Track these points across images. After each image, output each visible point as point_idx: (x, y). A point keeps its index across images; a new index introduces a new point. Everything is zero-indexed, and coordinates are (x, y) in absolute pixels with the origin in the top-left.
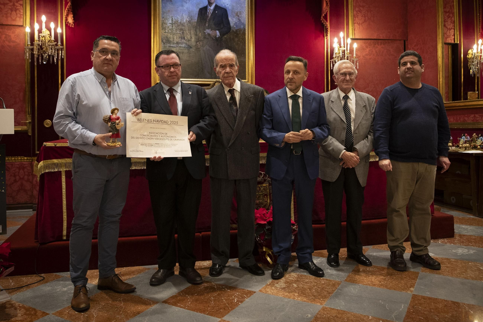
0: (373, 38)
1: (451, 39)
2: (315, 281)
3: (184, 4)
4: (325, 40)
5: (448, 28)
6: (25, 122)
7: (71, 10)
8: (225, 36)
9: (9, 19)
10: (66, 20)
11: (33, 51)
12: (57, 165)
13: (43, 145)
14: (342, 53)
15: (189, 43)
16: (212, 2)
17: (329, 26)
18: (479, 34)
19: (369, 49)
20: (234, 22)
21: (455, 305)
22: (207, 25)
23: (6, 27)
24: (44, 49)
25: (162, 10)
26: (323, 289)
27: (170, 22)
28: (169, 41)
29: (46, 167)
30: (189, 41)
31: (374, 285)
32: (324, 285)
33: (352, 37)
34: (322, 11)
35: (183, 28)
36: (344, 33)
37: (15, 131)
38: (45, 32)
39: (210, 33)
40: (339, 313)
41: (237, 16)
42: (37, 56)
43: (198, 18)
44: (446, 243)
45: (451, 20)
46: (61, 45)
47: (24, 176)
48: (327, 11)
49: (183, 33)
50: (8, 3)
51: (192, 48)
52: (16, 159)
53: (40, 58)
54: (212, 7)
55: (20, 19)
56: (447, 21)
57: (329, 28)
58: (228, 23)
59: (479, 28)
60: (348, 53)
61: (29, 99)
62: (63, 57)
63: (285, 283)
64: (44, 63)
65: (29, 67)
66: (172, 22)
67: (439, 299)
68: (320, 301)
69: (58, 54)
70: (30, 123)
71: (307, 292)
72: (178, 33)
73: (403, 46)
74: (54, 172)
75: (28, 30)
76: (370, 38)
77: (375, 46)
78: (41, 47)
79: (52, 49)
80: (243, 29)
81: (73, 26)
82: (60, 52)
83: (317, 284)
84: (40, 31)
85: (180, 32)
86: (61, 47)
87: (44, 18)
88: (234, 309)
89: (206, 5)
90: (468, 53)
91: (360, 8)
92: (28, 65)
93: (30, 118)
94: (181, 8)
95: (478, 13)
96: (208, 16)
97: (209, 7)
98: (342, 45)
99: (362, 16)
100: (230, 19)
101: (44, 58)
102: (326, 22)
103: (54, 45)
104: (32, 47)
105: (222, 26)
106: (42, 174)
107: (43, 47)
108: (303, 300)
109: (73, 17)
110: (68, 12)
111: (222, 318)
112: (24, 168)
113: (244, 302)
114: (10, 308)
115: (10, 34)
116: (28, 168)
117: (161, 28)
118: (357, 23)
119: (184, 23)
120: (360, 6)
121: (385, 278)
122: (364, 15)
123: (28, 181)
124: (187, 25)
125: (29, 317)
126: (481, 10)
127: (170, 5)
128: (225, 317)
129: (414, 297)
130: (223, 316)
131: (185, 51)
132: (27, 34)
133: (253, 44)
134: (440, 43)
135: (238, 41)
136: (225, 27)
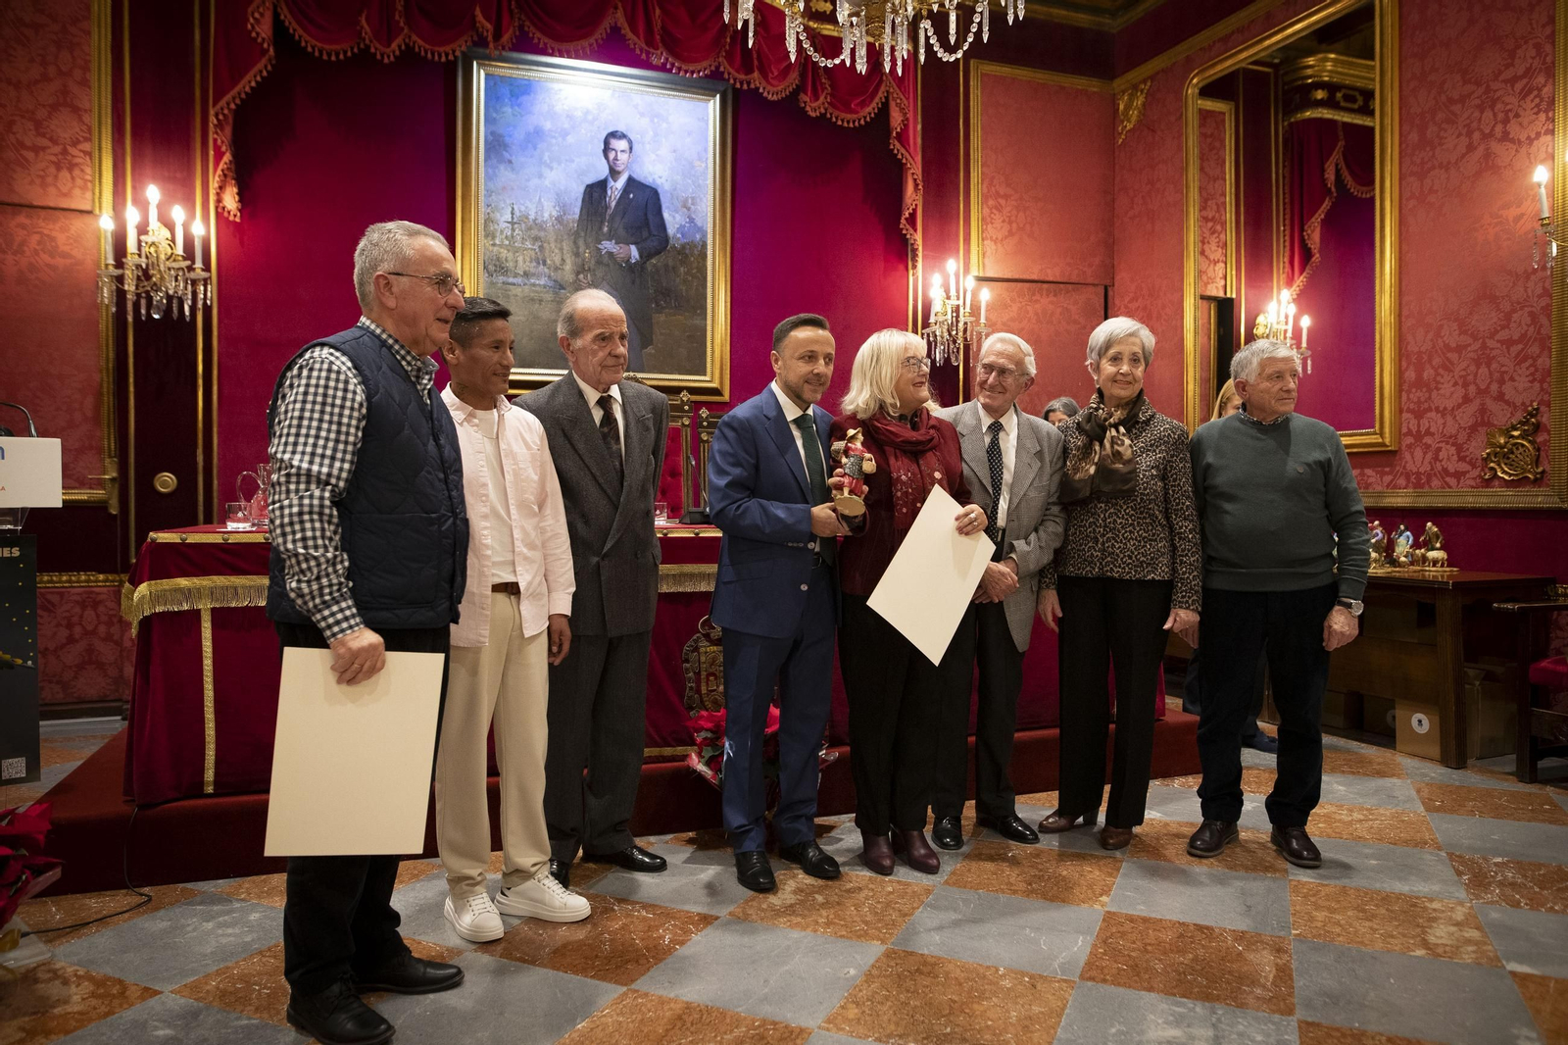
0: (1028, 278)
1: (1217, 287)
2: (870, 886)
3: (546, 171)
4: (911, 278)
5: (1210, 260)
6: (97, 476)
7: (231, 174)
8: (654, 261)
9: (52, 190)
10: (219, 201)
11: (122, 284)
12: (188, 594)
13: (149, 540)
14: (952, 312)
15: (558, 276)
16: (620, 169)
17: (920, 242)
18: (1283, 277)
19: (1019, 305)
20: (677, 223)
21: (1203, 932)
22: (606, 229)
23: (43, 213)
24: (154, 279)
25: (486, 185)
26: (888, 905)
27: (508, 217)
28: (503, 268)
29: (155, 598)
30: (556, 269)
31: (1015, 892)
32: (892, 896)
33: (976, 274)
34: (904, 205)
35: (542, 234)
36: (958, 263)
37: (64, 501)
38: (156, 233)
39: (615, 250)
41: (685, 209)
42: (135, 297)
43: (582, 209)
45: (1217, 239)
46: (203, 270)
47: (96, 626)
48: (916, 205)
49: (541, 248)
50: (49, 147)
51: (564, 289)
52: (73, 578)
53: (143, 302)
54: (620, 183)
55: (83, 194)
56: (1208, 242)
57: (920, 248)
58: (662, 226)
60: (967, 314)
61: (112, 416)
62: (208, 302)
63: (796, 893)
64: (156, 316)
65: (110, 326)
66: (512, 218)
68: (881, 935)
69: (195, 294)
70: (113, 480)
71: (848, 913)
72: (529, 249)
73: (1102, 301)
74: (179, 612)
75: (106, 223)
76: (1021, 277)
77: (1034, 298)
78: (145, 274)
79: (176, 280)
80: (701, 243)
81: (238, 220)
82: (202, 288)
84: (143, 230)
85: (534, 245)
86: (205, 275)
87: (153, 193)
88: (661, 960)
89: (603, 178)
90: (1257, 322)
91: (1000, 200)
92: (107, 321)
93: (115, 466)
94: (535, 181)
95: (1281, 224)
96: (610, 207)
97: (612, 183)
98: (953, 293)
100: (666, 215)
101: (155, 303)
102: (912, 231)
103: (183, 269)
104: (119, 272)
105: (645, 234)
106: (145, 618)
107: (151, 272)
108: (839, 934)
109: (238, 194)
110: (223, 178)
111: (630, 984)
112: (96, 604)
113: (689, 943)
114: (50, 980)
115: (54, 234)
116: (109, 604)
117: (482, 233)
118: (991, 237)
119: (545, 222)
120: (998, 195)
121: (1041, 873)
122: (1009, 217)
123: (108, 638)
124: (552, 228)
125: (103, 1003)
126: (1288, 217)
127: (507, 173)
128: (639, 981)
129: (1109, 918)
130: (633, 981)
131: (546, 295)
132: (103, 236)
133: (726, 284)
134: (1190, 296)
135: (687, 273)
136: (654, 236)
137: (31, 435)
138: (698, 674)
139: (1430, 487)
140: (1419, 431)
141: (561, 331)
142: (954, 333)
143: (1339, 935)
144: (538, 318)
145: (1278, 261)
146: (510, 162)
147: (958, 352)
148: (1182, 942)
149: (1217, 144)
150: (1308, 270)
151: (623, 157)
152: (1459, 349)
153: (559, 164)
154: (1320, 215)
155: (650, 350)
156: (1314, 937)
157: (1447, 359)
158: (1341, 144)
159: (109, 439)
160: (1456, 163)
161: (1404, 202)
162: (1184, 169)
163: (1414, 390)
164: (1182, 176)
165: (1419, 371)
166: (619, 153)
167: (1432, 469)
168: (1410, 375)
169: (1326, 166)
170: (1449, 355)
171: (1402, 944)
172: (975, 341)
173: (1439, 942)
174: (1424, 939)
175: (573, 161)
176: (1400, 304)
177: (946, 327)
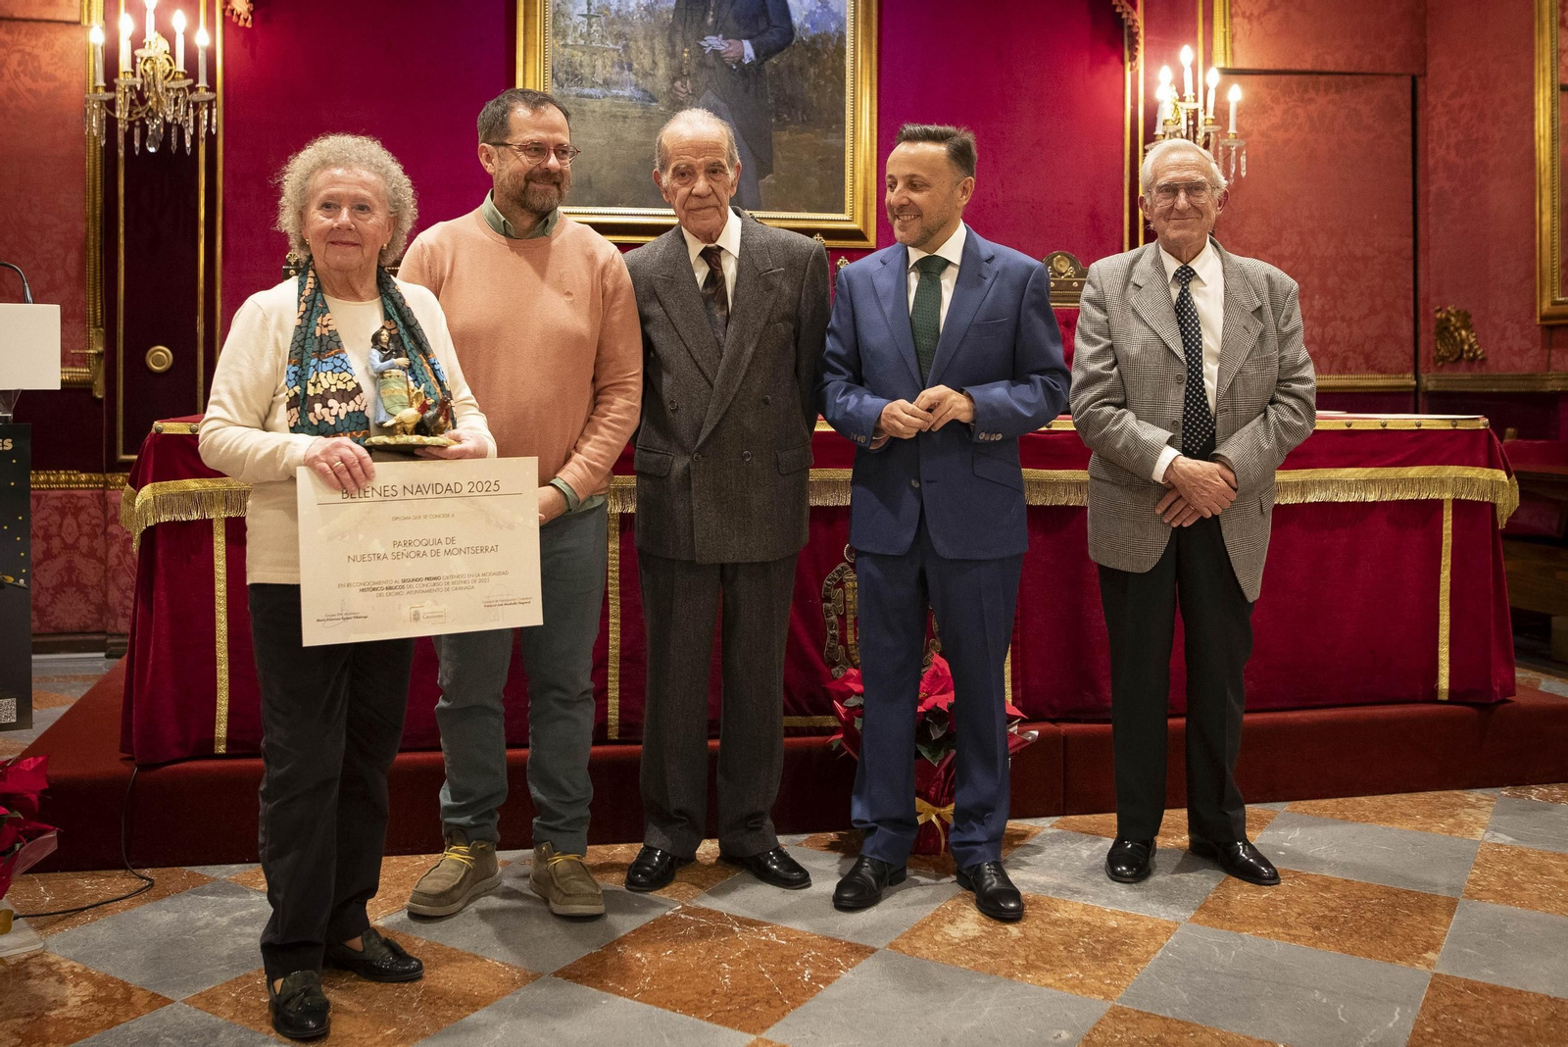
0: (1298, 67)
4: (1128, 74)
6: (81, 351)
8: (774, 61)
10: (227, 1)
11: (114, 111)
12: (197, 499)
13: (153, 431)
14: (1188, 119)
15: (648, 84)
17: (1140, 23)
19: (1285, 106)
20: (805, 9)
22: (710, 20)
23: (25, 27)
24: (150, 103)
27: (584, 9)
28: (576, 76)
29: (161, 503)
30: (646, 75)
31: (1296, 938)
33: (1222, 65)
35: (627, 29)
36: (1196, 51)
37: (63, 382)
38: (153, 46)
39: (722, 48)
40: (1169, 1031)
42: (127, 127)
44: (1554, 800)
46: (207, 90)
47: (78, 538)
49: (626, 47)
51: (657, 101)
52: (52, 478)
53: (137, 132)
57: (1142, 32)
58: (785, 12)
60: (1209, 122)
61: (99, 276)
62: (213, 131)
64: (152, 150)
65: (98, 162)
66: (589, 9)
68: (1103, 987)
69: (197, 120)
70: (99, 355)
71: (1056, 954)
72: (610, 49)
73: (1408, 97)
74: (188, 522)
76: (1288, 67)
77: (1306, 97)
78: (139, 97)
79: (176, 104)
80: (837, 35)
81: (249, 25)
82: (206, 113)
83: (1091, 931)
84: (138, 42)
86: (209, 96)
88: (800, 1003)
92: (95, 156)
93: (102, 338)
98: (1189, 92)
101: (150, 133)
102: (1130, 9)
103: (184, 89)
105: (763, 25)
106: (148, 529)
107: (147, 94)
108: (1044, 982)
111: (761, 1033)
112: (77, 511)
113: (836, 982)
114: (43, 976)
115: (36, 51)
116: (92, 511)
117: (550, 31)
118: (1244, 13)
119: (632, 14)
121: (1334, 914)
123: (91, 554)
124: (639, 21)
125: (106, 1010)
128: (771, 1029)
129: (1438, 983)
130: (764, 1028)
131: (633, 110)
132: (91, 51)
133: (871, 89)
134: (1544, 87)
135: (818, 76)
136: (774, 27)
137: (25, 301)
138: (842, 618)
144: (622, 140)
148: (1555, 1027)
155: (769, 179)
159: (95, 304)
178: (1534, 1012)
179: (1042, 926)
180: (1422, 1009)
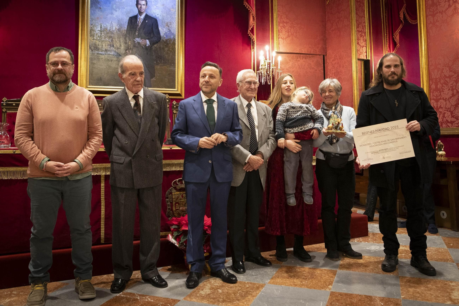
0: (295, 52)
1: (364, 56)
2: (240, 285)
3: (114, 12)
4: (252, 52)
5: (361, 46)
8: (155, 46)
14: (268, 65)
15: (118, 51)
16: (142, 11)
17: (255, 39)
19: (292, 62)
20: (164, 32)
21: (368, 298)
22: (137, 34)
25: (91, 17)
26: (247, 292)
27: (99, 29)
28: (97, 48)
30: (118, 48)
31: (296, 285)
33: (276, 51)
34: (249, 26)
35: (112, 35)
36: (270, 47)
39: (140, 42)
41: (167, 26)
43: (128, 26)
44: (361, 242)
45: (363, 39)
48: (254, 25)
49: (112, 40)
51: (121, 56)
54: (143, 17)
56: (360, 40)
57: (256, 41)
58: (159, 32)
59: (387, 47)
60: (273, 65)
63: (210, 289)
66: (101, 29)
67: (354, 294)
71: (231, 297)
72: (107, 41)
73: (322, 60)
76: (293, 52)
77: (298, 60)
80: (173, 39)
83: (242, 288)
85: (109, 39)
89: (136, 14)
91: (284, 24)
94: (110, 15)
95: (385, 33)
96: (138, 25)
97: (140, 17)
98: (268, 57)
99: (286, 32)
100: (160, 29)
102: (252, 35)
105: (152, 36)
117: (89, 35)
118: (282, 37)
119: (114, 31)
120: (284, 22)
121: (306, 277)
122: (288, 30)
124: (116, 33)
126: (387, 31)
127: (99, 12)
129: (332, 294)
131: (114, 58)
133: (183, 54)
134: (354, 59)
135: (168, 50)
136: (155, 36)
139: (442, 127)
140: (437, 107)
141: (120, 72)
142: (268, 72)
143: (419, 297)
144: (111, 67)
145: (385, 46)
146: (100, 8)
147: (270, 79)
149: (362, 5)
150: (395, 50)
151: (144, 7)
152: (450, 77)
153: (119, 9)
154: (399, 30)
155: (154, 79)
156: (410, 298)
157: (446, 80)
158: (405, 5)
160: (445, 11)
161: (428, 25)
162: (350, 13)
163: (435, 92)
164: (349, 16)
165: (436, 85)
166: (142, 5)
167: (443, 120)
168: (433, 86)
169: (400, 13)
170: (446, 79)
171: (442, 300)
172: (276, 75)
173: (456, 298)
174: (450, 297)
175: (124, 8)
176: (428, 61)
177: (265, 70)
178: (355, 299)
179: (228, 289)
180: (328, 302)
